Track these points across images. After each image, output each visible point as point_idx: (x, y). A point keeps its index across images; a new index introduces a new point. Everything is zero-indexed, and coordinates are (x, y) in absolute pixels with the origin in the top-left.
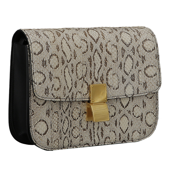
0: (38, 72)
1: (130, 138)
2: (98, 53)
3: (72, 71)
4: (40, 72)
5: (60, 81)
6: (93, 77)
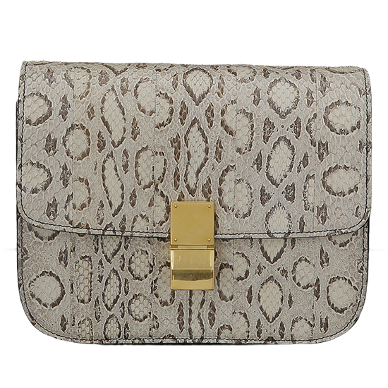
0: (33, 164)
1: (287, 333)
2: (200, 129)
3: (125, 167)
4: (39, 165)
5: (89, 189)
6: (182, 184)
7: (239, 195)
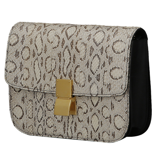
0: (10, 61)
1: (101, 138)
2: (68, 50)
3: (42, 64)
5: (29, 72)
6: (62, 72)
7: (81, 78)
